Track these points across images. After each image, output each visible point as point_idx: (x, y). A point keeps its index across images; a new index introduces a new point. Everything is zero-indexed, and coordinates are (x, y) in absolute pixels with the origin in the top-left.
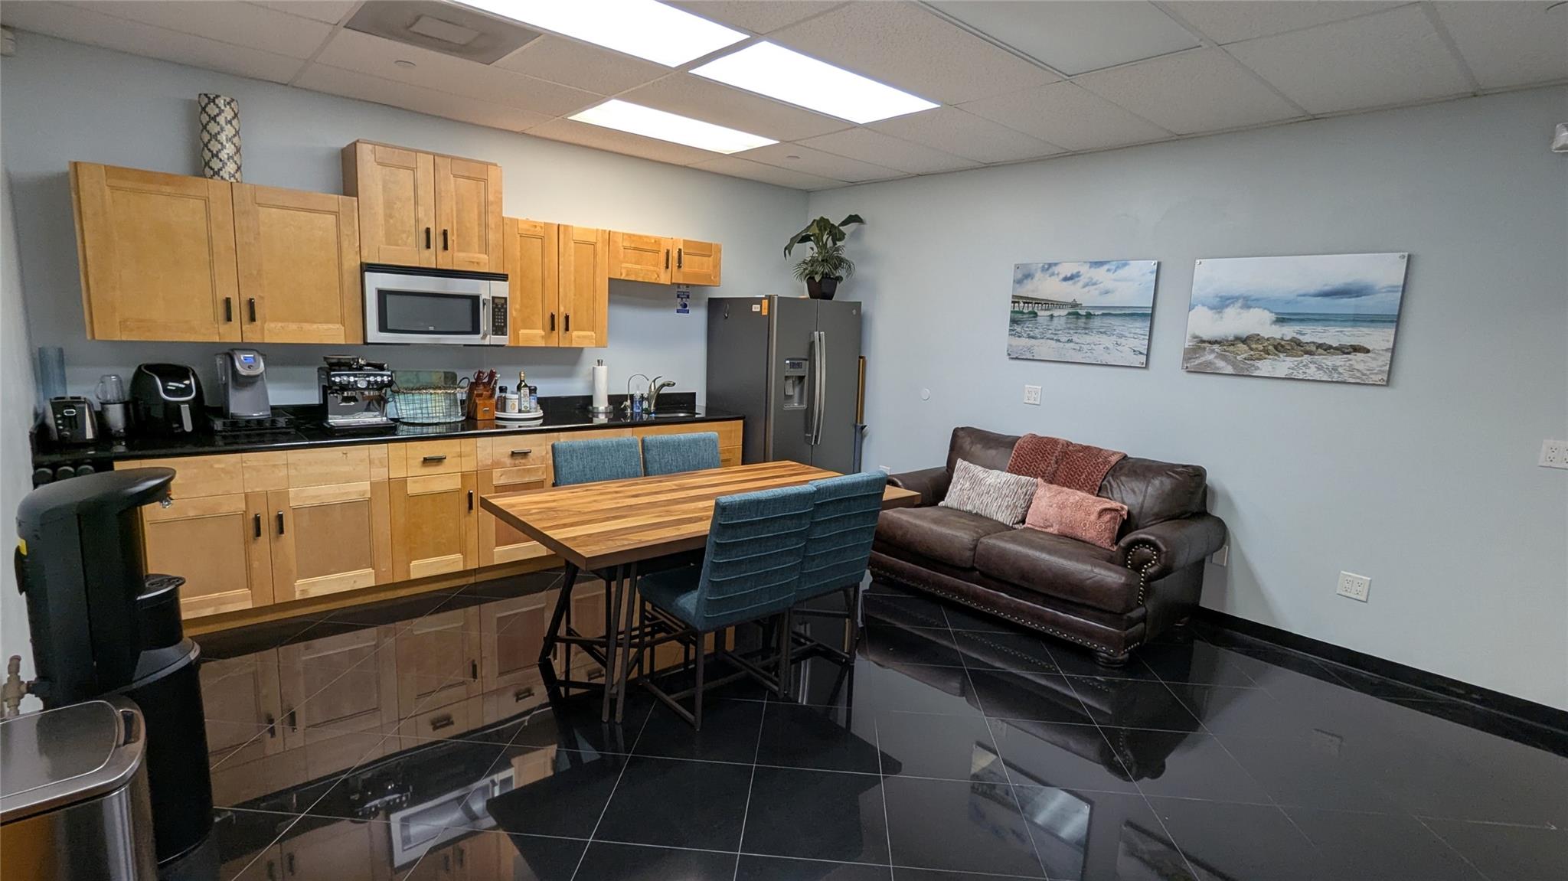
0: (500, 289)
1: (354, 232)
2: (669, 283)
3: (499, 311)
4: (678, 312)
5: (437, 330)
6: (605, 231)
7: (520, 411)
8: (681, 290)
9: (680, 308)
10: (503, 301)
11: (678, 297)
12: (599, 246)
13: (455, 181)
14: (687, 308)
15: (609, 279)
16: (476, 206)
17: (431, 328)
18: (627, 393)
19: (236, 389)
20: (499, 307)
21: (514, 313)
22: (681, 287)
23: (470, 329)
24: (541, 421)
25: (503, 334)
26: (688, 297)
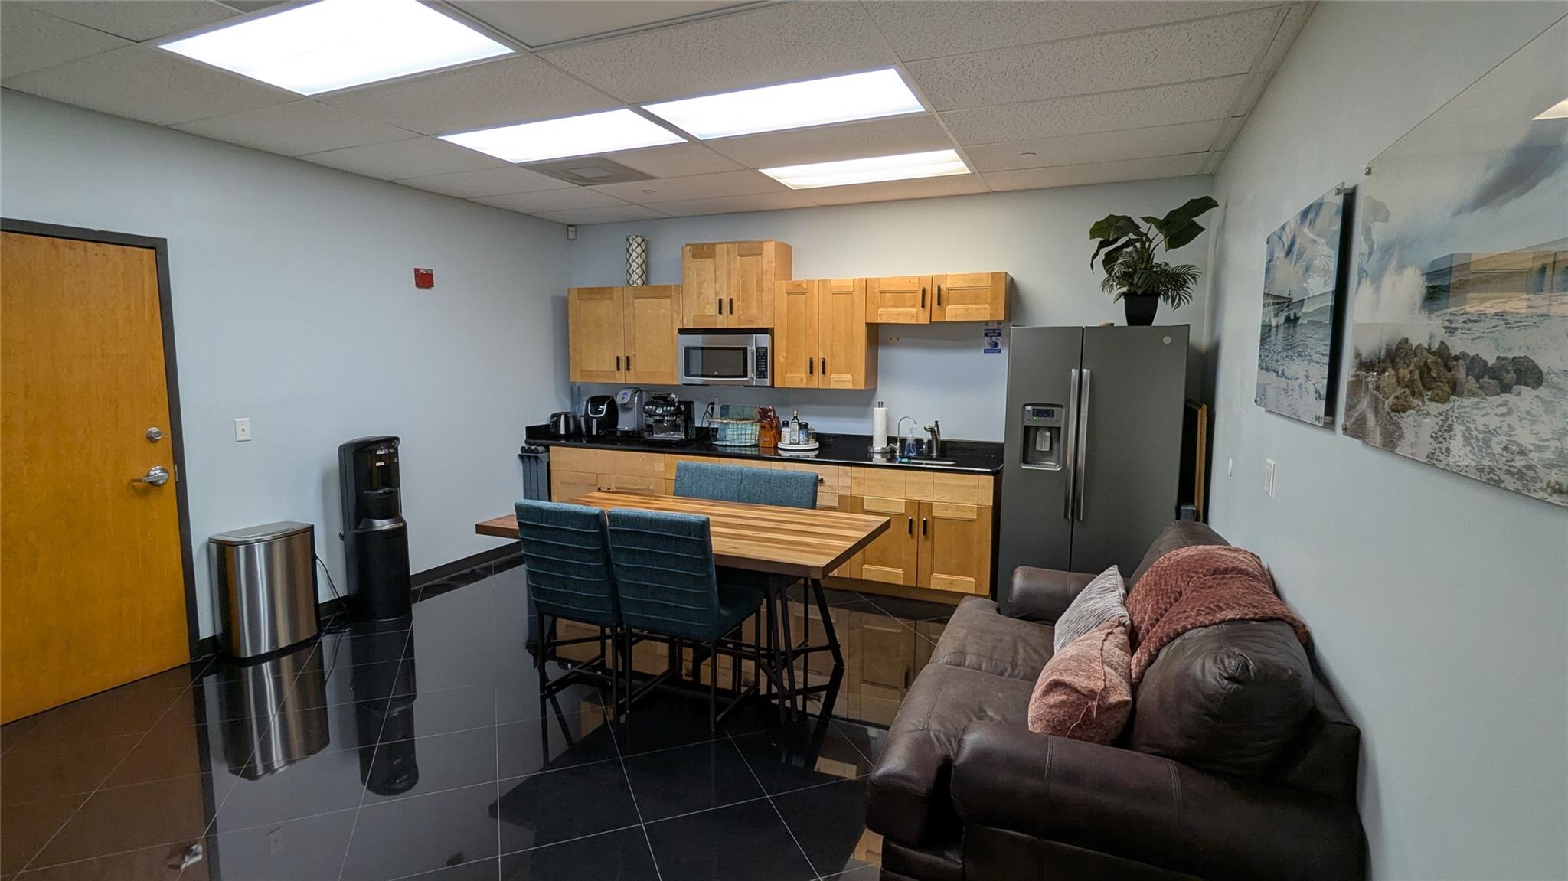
0: (764, 340)
1: (679, 308)
2: (928, 322)
3: (762, 358)
4: (985, 352)
5: (721, 374)
6: (862, 279)
7: (791, 444)
8: (989, 328)
9: (988, 347)
10: (764, 350)
11: (986, 335)
12: (856, 294)
13: (741, 260)
14: (999, 348)
15: (867, 324)
16: (755, 276)
17: (716, 373)
18: (896, 435)
19: (624, 412)
20: (762, 354)
21: (782, 359)
22: (990, 324)
23: (742, 374)
24: (816, 452)
25: (764, 378)
26: (1000, 334)
